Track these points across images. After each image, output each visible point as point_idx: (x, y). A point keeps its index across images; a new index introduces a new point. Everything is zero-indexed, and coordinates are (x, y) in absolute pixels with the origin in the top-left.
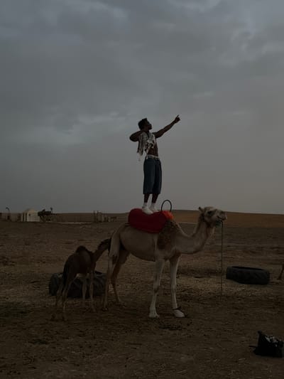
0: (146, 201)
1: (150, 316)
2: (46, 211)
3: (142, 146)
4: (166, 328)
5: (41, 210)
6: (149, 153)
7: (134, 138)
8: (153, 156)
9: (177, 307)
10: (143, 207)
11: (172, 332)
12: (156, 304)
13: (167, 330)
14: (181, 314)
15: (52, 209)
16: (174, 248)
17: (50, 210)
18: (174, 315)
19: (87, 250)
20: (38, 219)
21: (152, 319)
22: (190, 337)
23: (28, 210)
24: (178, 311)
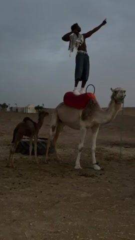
0: (76, 85)
1: (76, 167)
2: (40, 106)
3: (73, 44)
4: (83, 175)
5: (37, 106)
6: (78, 49)
7: (66, 38)
8: (82, 51)
9: (95, 163)
10: (74, 91)
11: (86, 178)
12: (80, 160)
13: (83, 177)
14: (98, 168)
15: (43, 105)
16: (93, 120)
17: (42, 106)
18: (93, 168)
19: (31, 120)
20: (35, 112)
21: (76, 170)
22: (98, 182)
23: (29, 105)
24: (96, 165)
